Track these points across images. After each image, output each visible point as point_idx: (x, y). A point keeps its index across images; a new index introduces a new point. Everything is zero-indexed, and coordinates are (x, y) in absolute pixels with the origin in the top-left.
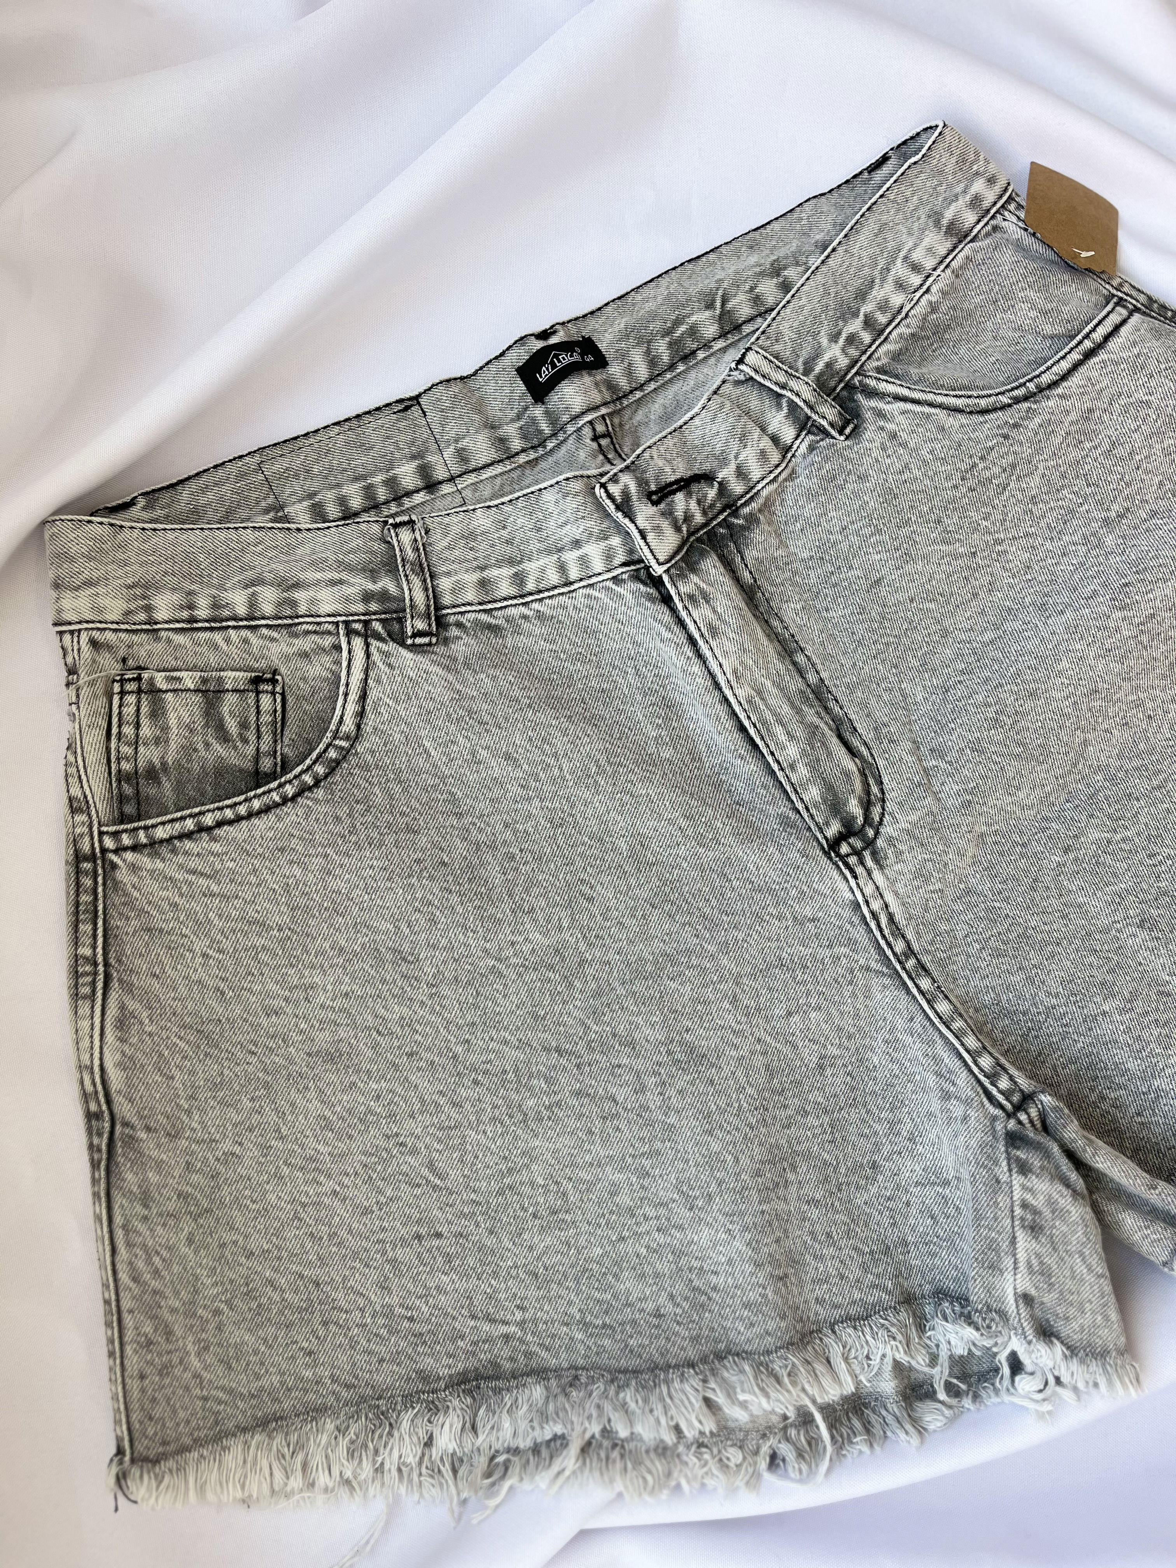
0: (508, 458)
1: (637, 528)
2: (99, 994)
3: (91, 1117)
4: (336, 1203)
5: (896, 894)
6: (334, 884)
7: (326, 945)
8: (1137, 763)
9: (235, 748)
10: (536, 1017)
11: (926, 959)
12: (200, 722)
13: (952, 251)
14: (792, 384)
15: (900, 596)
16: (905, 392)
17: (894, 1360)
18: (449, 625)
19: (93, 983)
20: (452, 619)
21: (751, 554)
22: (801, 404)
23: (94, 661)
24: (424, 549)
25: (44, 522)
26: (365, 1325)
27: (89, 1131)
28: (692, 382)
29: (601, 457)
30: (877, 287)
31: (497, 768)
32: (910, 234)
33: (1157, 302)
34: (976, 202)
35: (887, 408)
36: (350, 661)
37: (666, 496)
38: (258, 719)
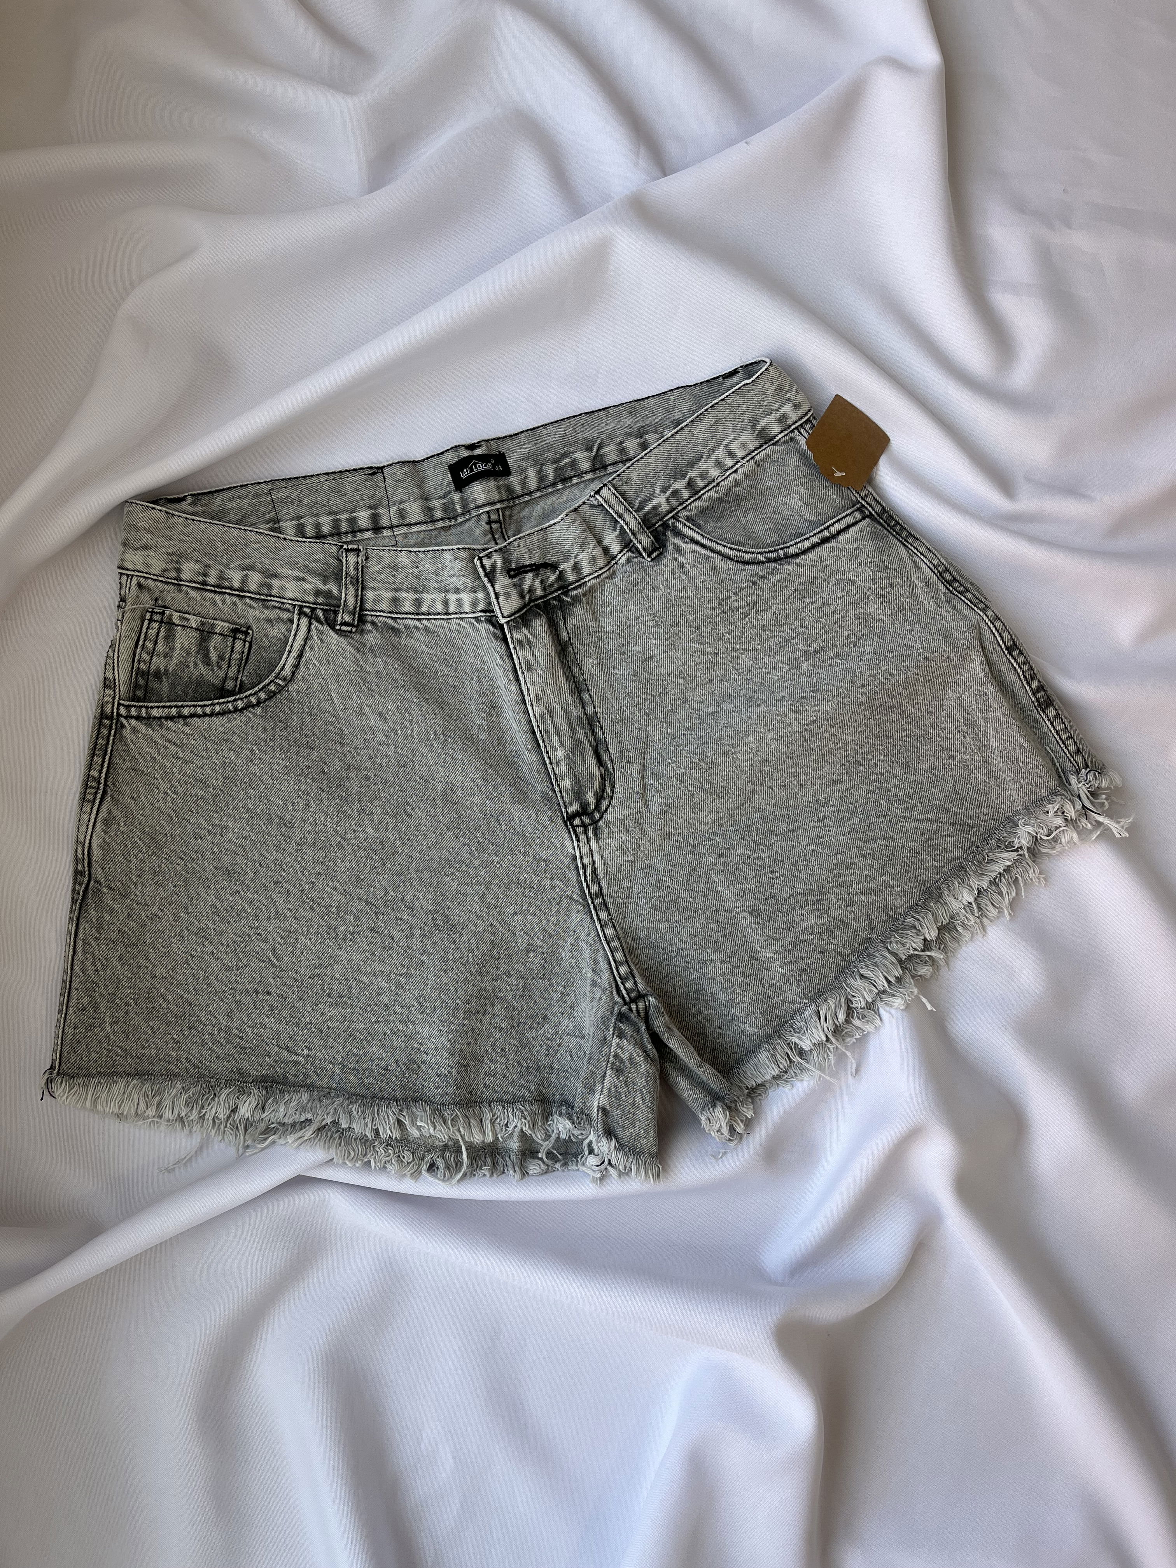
0: (431, 522)
1: (494, 591)
2: (98, 801)
3: (77, 873)
4: (212, 960)
5: (602, 857)
6: (253, 769)
7: (241, 805)
8: (784, 812)
9: (213, 670)
10: (358, 878)
11: (609, 901)
12: (194, 650)
13: (758, 448)
14: (627, 516)
15: (662, 670)
16: (698, 538)
17: (522, 1129)
18: (367, 622)
19: (96, 793)
20: (369, 619)
21: (572, 621)
22: (628, 531)
23: (137, 597)
24: (362, 570)
25: (126, 502)
26: (213, 1035)
27: (75, 882)
28: (565, 498)
29: (490, 536)
30: (703, 461)
31: (373, 721)
32: (734, 430)
33: (888, 512)
34: (782, 419)
35: (684, 545)
36: (297, 631)
37: (521, 573)
38: (231, 655)
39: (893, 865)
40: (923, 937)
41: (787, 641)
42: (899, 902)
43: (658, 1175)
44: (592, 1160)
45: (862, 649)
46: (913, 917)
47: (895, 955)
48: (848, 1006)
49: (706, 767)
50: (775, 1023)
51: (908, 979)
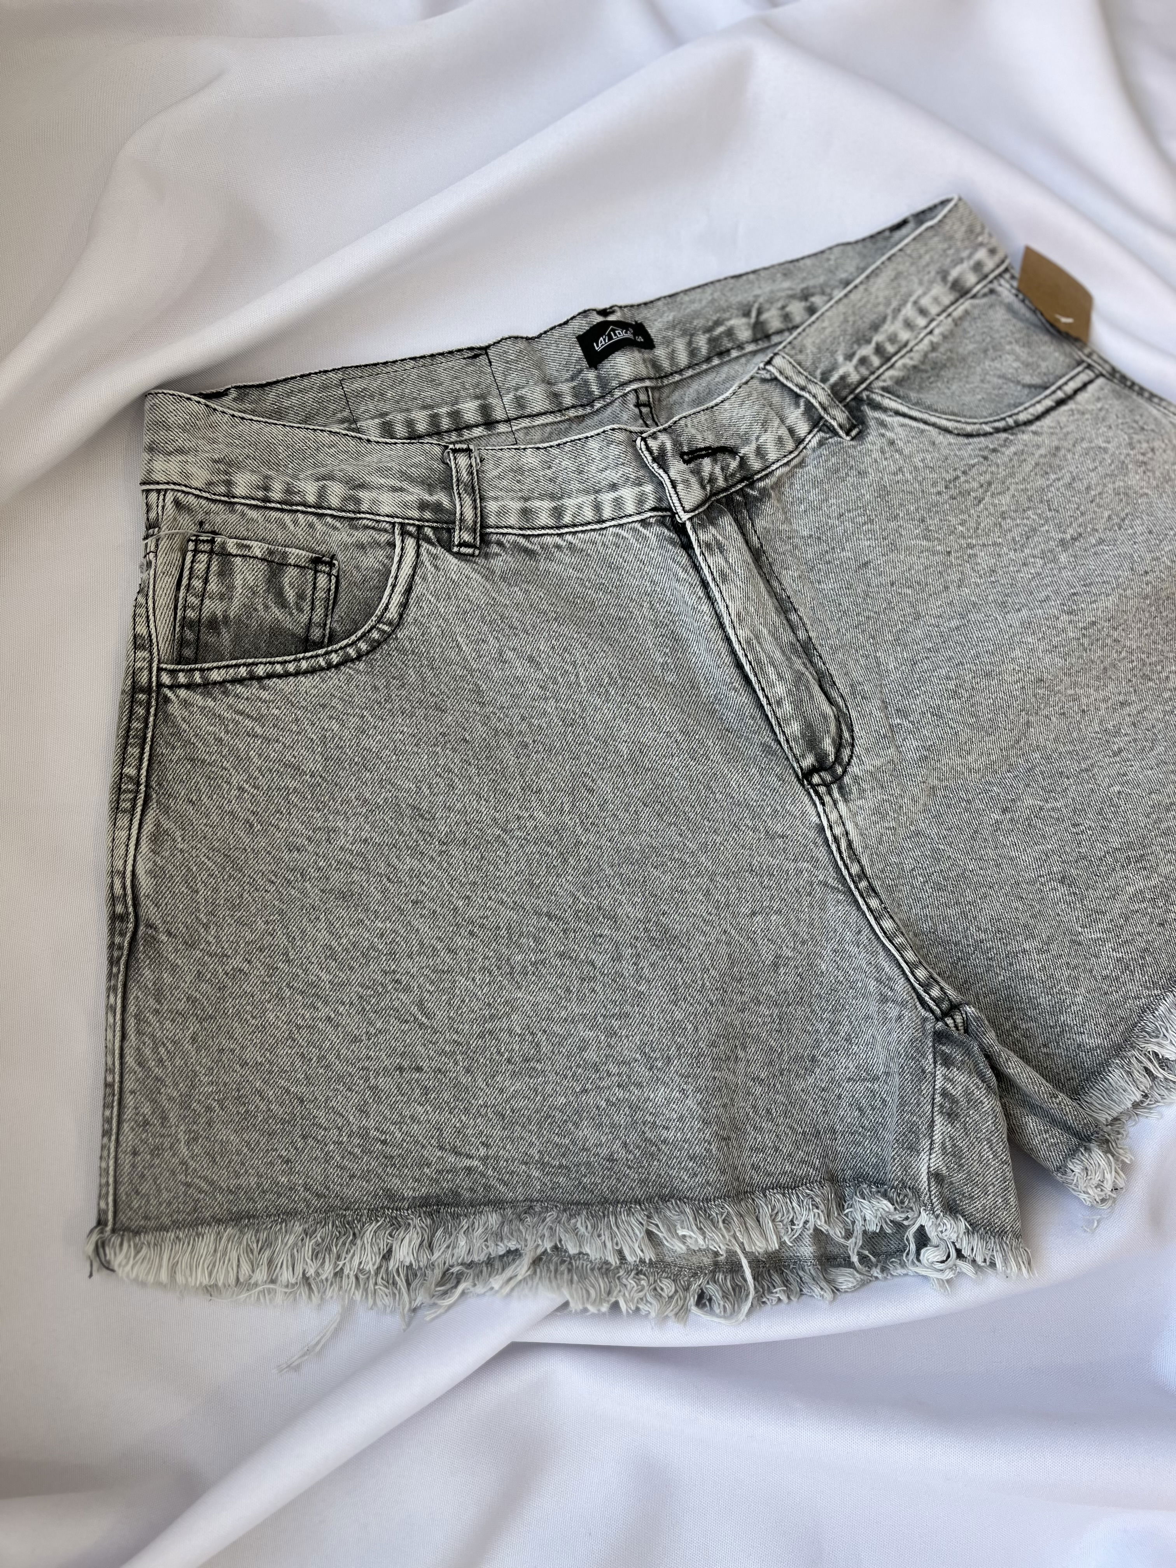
0: (560, 411)
1: (670, 478)
2: (139, 809)
3: (114, 918)
4: (329, 1029)
5: (856, 825)
6: (365, 742)
7: (353, 795)
9: (291, 614)
10: (531, 884)
11: (877, 884)
12: (262, 588)
13: (955, 303)
14: (811, 387)
15: (883, 580)
16: (905, 409)
17: (816, 1227)
18: (491, 542)
19: (135, 799)
20: (494, 538)
21: (761, 523)
23: (175, 519)
24: (477, 475)
25: (146, 395)
26: (341, 1143)
27: (112, 932)
28: (724, 375)
29: (641, 421)
30: (888, 322)
32: (921, 283)
33: (1118, 372)
34: (978, 267)
35: (888, 419)
36: (401, 557)
37: (696, 458)
38: (313, 594)
41: (1034, 530)
44: (928, 1256)
45: (1130, 531)
49: (966, 694)
50: (1121, 1028)
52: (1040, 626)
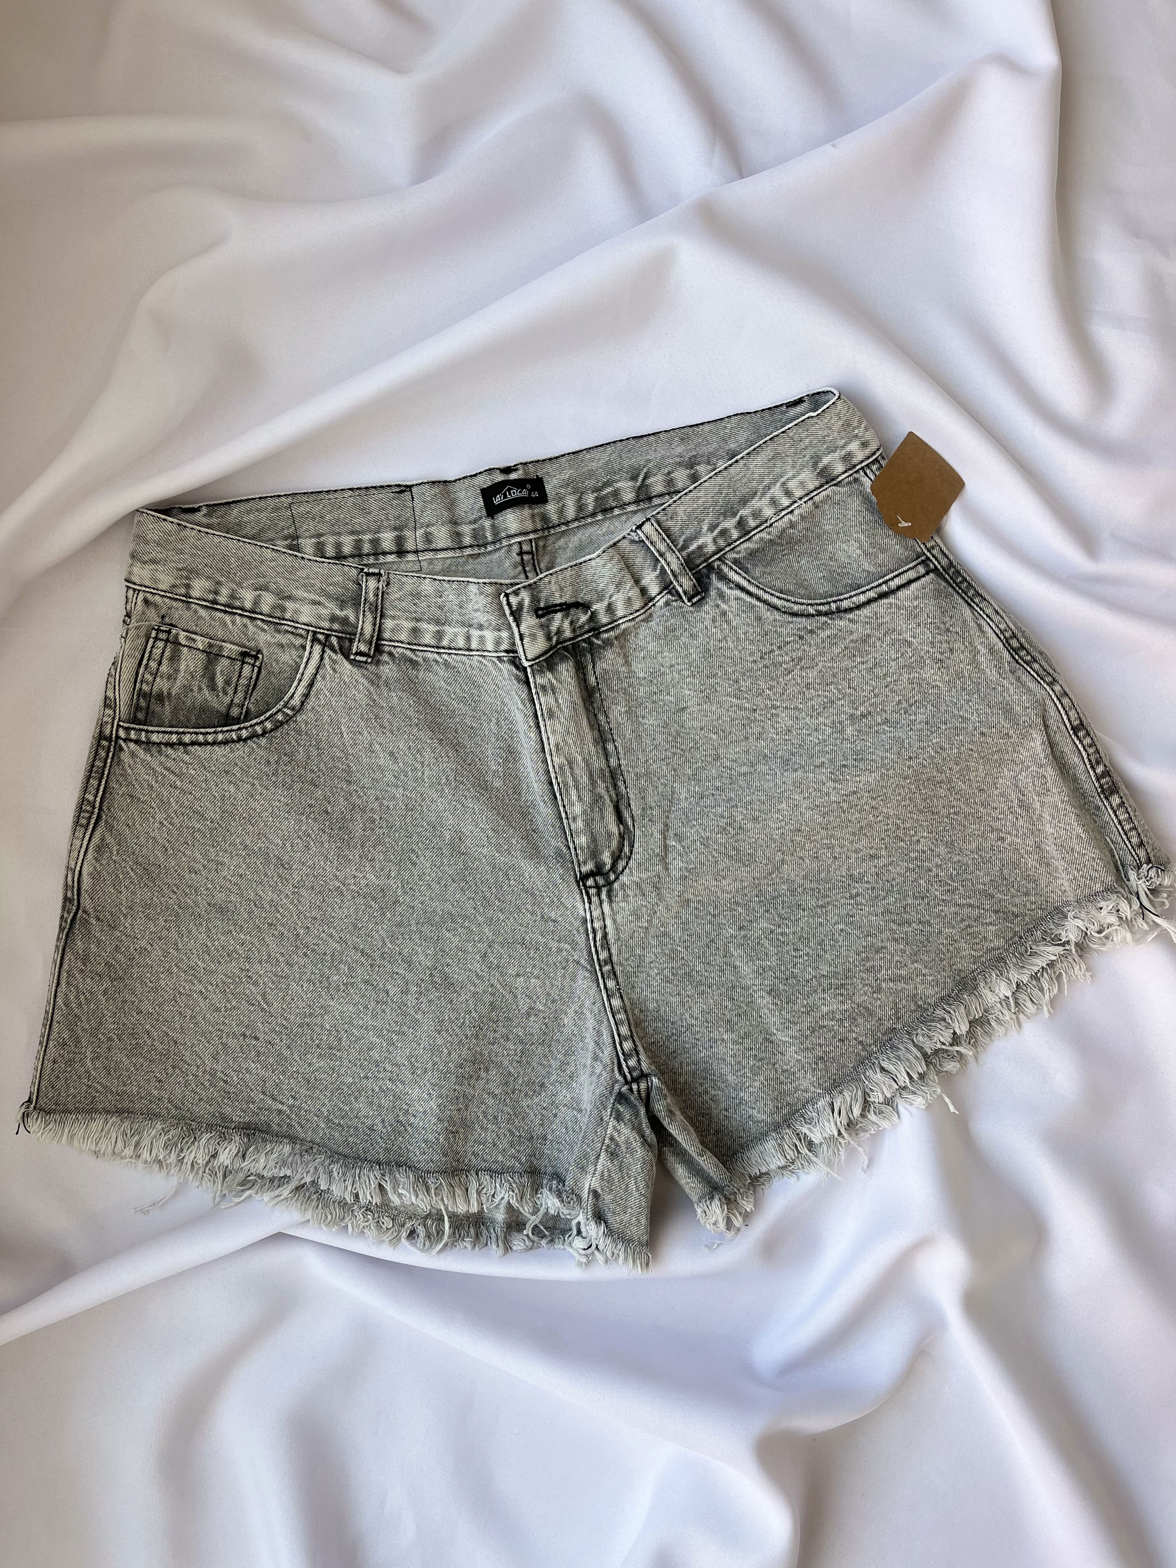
0: (459, 548)
1: (519, 632)
2: (91, 826)
3: (66, 899)
4: (200, 999)
5: (615, 921)
6: (254, 804)
7: (238, 841)
9: (218, 696)
10: (355, 927)
11: (618, 969)
12: (200, 672)
13: (818, 488)
14: (668, 555)
15: (696, 724)
16: (745, 584)
17: (509, 1203)
18: (383, 652)
19: (90, 818)
20: (387, 649)
21: (601, 666)
22: (669, 572)
23: (143, 613)
24: (382, 596)
25: (137, 510)
26: (197, 1076)
27: (64, 908)
28: (605, 530)
29: (520, 568)
30: (757, 498)
31: (383, 760)
32: (793, 467)
33: (955, 567)
34: (847, 458)
35: (728, 591)
36: (309, 659)
37: (549, 613)
38: (238, 681)
39: (927, 952)
40: (952, 1031)
41: (832, 702)
42: (930, 992)
43: (647, 1265)
44: (579, 1243)
45: (913, 717)
46: (944, 1009)
47: (920, 1048)
48: (865, 1099)
49: (733, 832)
50: (785, 1111)
51: (932, 1075)
52: (808, 788)
